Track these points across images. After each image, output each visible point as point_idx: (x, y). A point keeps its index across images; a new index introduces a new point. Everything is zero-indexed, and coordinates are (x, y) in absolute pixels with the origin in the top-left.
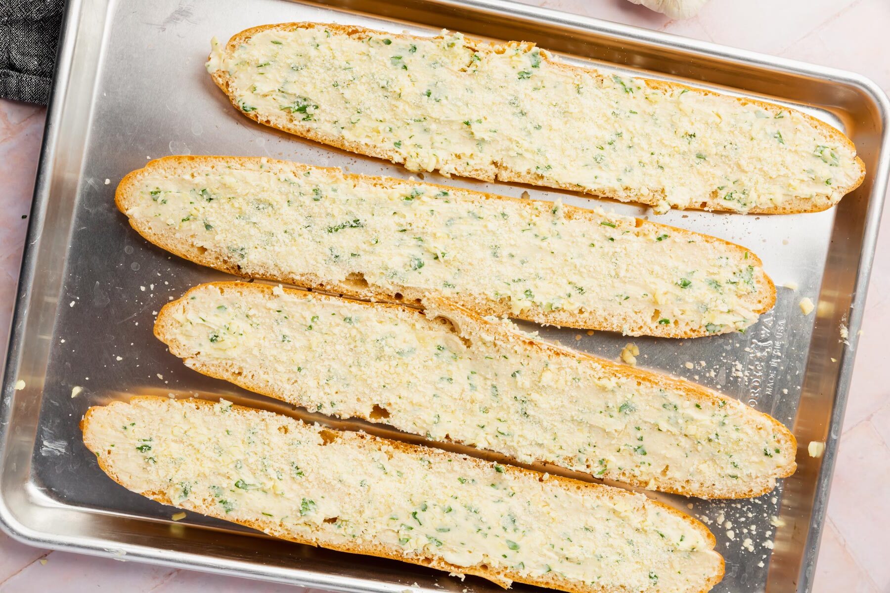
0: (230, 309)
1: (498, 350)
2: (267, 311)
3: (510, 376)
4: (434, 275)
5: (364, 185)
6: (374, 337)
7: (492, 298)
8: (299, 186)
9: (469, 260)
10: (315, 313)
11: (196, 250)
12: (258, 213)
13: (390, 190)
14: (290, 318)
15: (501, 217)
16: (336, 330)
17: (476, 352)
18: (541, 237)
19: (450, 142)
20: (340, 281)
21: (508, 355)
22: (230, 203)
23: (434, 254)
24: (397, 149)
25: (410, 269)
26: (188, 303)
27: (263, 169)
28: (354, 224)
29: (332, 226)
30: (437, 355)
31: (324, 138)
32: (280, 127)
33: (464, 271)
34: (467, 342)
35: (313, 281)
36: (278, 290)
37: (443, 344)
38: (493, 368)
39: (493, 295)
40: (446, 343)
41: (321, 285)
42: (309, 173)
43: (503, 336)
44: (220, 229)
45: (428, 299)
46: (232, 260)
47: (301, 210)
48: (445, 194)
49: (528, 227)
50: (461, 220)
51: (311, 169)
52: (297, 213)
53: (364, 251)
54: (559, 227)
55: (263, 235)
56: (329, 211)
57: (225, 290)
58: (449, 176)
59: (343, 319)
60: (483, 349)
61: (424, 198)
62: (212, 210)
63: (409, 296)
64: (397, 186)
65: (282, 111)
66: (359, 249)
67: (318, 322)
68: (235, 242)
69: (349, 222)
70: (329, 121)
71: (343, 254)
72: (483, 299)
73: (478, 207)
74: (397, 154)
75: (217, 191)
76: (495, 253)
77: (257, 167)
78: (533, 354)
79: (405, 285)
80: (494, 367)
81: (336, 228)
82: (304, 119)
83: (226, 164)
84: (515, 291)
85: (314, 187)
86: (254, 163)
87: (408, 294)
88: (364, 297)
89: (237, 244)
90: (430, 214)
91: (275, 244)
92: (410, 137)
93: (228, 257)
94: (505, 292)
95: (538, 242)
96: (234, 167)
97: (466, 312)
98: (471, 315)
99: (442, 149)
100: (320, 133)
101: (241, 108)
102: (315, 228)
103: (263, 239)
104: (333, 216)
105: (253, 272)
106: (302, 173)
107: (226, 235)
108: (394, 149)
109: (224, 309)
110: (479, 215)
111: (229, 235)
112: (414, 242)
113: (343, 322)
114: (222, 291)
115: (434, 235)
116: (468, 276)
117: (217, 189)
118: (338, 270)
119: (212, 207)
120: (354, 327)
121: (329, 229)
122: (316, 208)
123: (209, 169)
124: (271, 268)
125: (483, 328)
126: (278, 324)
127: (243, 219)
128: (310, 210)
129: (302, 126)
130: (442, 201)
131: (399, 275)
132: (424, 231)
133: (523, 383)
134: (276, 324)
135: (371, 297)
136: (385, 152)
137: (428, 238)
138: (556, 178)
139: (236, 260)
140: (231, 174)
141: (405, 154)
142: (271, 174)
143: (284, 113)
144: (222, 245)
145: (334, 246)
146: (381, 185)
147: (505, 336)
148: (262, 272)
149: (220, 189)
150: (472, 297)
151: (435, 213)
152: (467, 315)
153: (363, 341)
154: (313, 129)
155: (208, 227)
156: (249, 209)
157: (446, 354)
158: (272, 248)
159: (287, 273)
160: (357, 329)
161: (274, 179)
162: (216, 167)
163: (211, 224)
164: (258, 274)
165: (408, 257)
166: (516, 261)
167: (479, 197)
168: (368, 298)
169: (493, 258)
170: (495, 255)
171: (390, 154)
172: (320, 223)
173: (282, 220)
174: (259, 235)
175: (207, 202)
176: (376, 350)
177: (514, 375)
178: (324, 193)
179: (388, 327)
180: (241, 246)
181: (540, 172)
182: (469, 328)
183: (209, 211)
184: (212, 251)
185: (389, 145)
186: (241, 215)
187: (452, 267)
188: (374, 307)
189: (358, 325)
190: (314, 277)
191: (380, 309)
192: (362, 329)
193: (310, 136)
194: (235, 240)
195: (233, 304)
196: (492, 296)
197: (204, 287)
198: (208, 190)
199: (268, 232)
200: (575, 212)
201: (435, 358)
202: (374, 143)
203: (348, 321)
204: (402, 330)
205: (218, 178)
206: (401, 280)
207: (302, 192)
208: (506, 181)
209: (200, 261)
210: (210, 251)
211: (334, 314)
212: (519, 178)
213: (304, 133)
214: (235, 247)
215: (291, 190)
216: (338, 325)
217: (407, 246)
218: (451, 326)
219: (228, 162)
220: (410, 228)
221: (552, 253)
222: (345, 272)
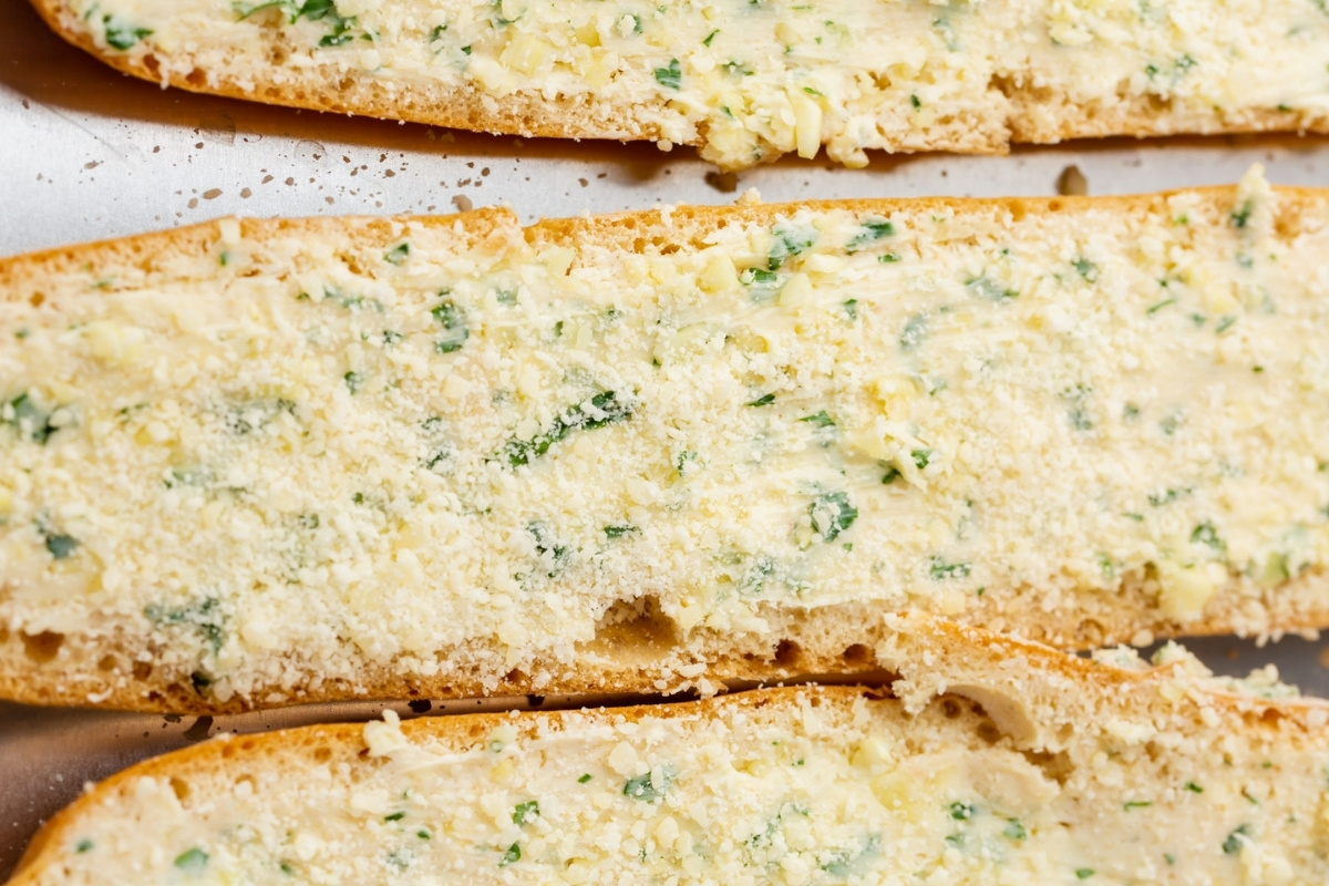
0: (224, 858)
1: (1165, 770)
2: (354, 828)
3: (1220, 851)
4: (893, 543)
5: (602, 254)
6: (741, 830)
7: (1097, 583)
8: (380, 308)
9: (1006, 461)
10: (519, 791)
11: (20, 647)
12: (243, 447)
13: (699, 258)
14: (439, 835)
15: (1075, 275)
16: (611, 837)
17: (1091, 795)
18: (1217, 319)
19: (845, 33)
20: (577, 645)
21: (1202, 779)
22: (131, 430)
23: (881, 464)
24: (668, 93)
25: (818, 538)
26: (67, 872)
27: (230, 270)
28: (599, 415)
29: (524, 436)
30: (954, 839)
31: (407, 101)
32: (248, 88)
33: (991, 501)
34: (1054, 765)
35: (484, 668)
36: (386, 734)
37: (967, 796)
38: (1155, 840)
39: (1097, 569)
40: (976, 787)
41: (514, 676)
42: (404, 248)
43: (1182, 711)
44: (112, 543)
45: (902, 637)
46: (170, 657)
47: (401, 401)
48: (882, 229)
49: (1164, 295)
50: (950, 316)
51: (406, 232)
52: (389, 415)
53: (654, 508)
54: (1263, 270)
55: (280, 531)
56: (504, 381)
57: (194, 783)
58: (863, 159)
59: (620, 789)
60: (1113, 776)
61: (818, 260)
62: (63, 474)
63: (822, 646)
64: (716, 235)
65: (244, 26)
66: (633, 504)
67: (541, 823)
68: (175, 584)
69: (578, 409)
70: (416, 33)
71: (577, 537)
72: (1064, 593)
73: (996, 255)
74: (673, 112)
75: (68, 393)
76: (1079, 415)
77: (205, 265)
78: (1285, 753)
79: (808, 606)
80: (1161, 833)
81: (539, 441)
82: (326, 41)
83: (86, 277)
84: (1165, 537)
85: (433, 300)
86: (191, 248)
87: (818, 638)
88: (670, 685)
89: (184, 591)
90: (846, 316)
91: (333, 555)
92: (708, 40)
93: (152, 648)
94: (1130, 550)
95: (1205, 341)
96: (117, 283)
97: (1045, 653)
98: (1063, 663)
99: (821, 63)
100: (390, 86)
101: (100, 40)
102: (464, 460)
103: (283, 546)
104: (520, 397)
105: (259, 686)
106: (377, 254)
107: (134, 560)
108: (658, 96)
109: (199, 860)
110: (1003, 285)
111: (150, 561)
112: (806, 435)
113: (620, 799)
114: (180, 789)
115: (872, 395)
116: (1005, 518)
117: (72, 382)
118: (569, 603)
119: (59, 462)
120: (666, 810)
121: (516, 452)
122: (456, 381)
123: (23, 308)
124: (326, 653)
125: (1109, 699)
126: (403, 867)
127: (192, 483)
128: (435, 393)
129: (323, 70)
130: (873, 258)
131: (782, 570)
132: (837, 383)
133: (1265, 866)
134: (395, 868)
135: (695, 679)
136: (629, 113)
137: (854, 411)
138: (1216, 95)
139: (183, 652)
140: (114, 313)
141: (700, 110)
142: (268, 281)
143: (249, 32)
144: (127, 606)
145: (543, 515)
146: (656, 241)
147: (1192, 709)
148: (291, 678)
149: (81, 380)
150: (1027, 596)
151: (861, 308)
152: (1051, 666)
153: (707, 854)
154: (366, 73)
155: (58, 544)
156: (206, 439)
157: (987, 827)
158: (323, 573)
159: (385, 659)
160: (676, 814)
161: (278, 294)
162: (50, 298)
163: (73, 529)
164: (278, 688)
165: (801, 495)
166: (1150, 428)
167: (991, 216)
168: (684, 686)
169: (1077, 434)
170: (1080, 421)
171: (651, 116)
172: (478, 436)
173: (342, 452)
174: (265, 533)
175: (35, 448)
176: (757, 877)
177: (1231, 846)
178: (476, 317)
179: (774, 781)
180: (201, 592)
181: (1161, 86)
182: (1062, 712)
183: (52, 480)
184: (84, 638)
185: (640, 86)
186: (180, 467)
187: (949, 499)
188: (714, 715)
189: (677, 799)
190: (485, 653)
191: (740, 718)
192: (698, 810)
193: (356, 102)
194: (174, 575)
195: (227, 833)
196: (1093, 574)
197: (115, 791)
198: (35, 395)
199: (291, 514)
200: (1300, 204)
201: (953, 853)
202: (585, 88)
203: (640, 791)
204: (822, 775)
205: (70, 338)
206: (788, 587)
207: (395, 328)
208: (1056, 140)
209: (43, 692)
210: (76, 643)
211: (586, 778)
212: (1095, 121)
213: (334, 97)
214: (180, 601)
215: (356, 329)
216: (606, 817)
217: (787, 454)
218: (979, 721)
219: (90, 267)
220: (791, 386)
221: (1258, 370)
222: (594, 604)
